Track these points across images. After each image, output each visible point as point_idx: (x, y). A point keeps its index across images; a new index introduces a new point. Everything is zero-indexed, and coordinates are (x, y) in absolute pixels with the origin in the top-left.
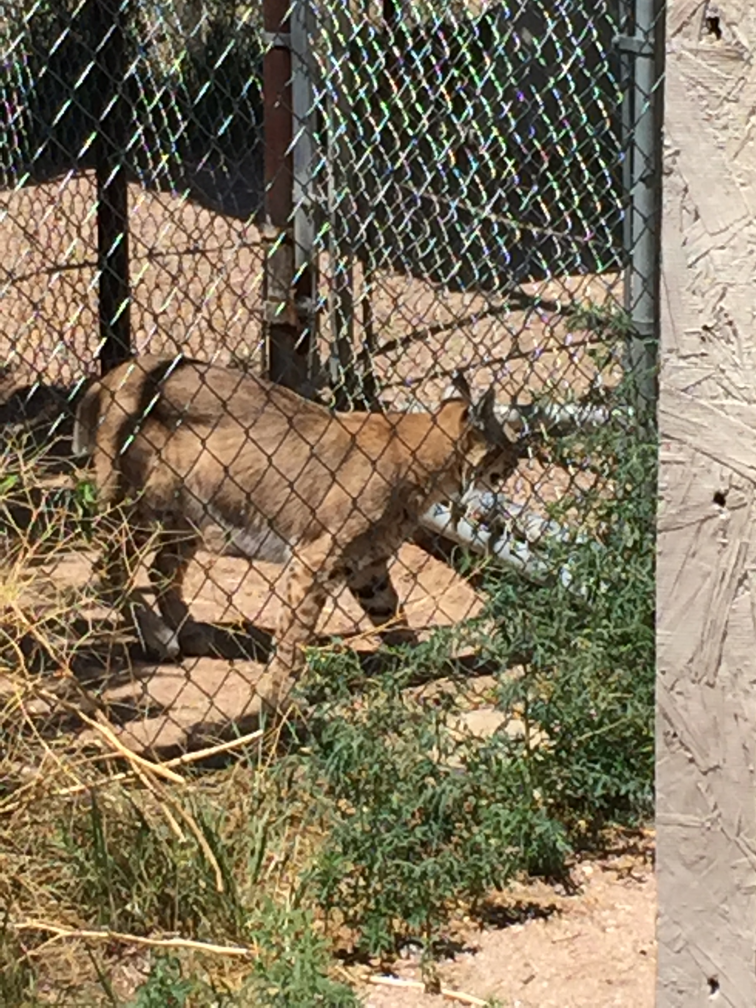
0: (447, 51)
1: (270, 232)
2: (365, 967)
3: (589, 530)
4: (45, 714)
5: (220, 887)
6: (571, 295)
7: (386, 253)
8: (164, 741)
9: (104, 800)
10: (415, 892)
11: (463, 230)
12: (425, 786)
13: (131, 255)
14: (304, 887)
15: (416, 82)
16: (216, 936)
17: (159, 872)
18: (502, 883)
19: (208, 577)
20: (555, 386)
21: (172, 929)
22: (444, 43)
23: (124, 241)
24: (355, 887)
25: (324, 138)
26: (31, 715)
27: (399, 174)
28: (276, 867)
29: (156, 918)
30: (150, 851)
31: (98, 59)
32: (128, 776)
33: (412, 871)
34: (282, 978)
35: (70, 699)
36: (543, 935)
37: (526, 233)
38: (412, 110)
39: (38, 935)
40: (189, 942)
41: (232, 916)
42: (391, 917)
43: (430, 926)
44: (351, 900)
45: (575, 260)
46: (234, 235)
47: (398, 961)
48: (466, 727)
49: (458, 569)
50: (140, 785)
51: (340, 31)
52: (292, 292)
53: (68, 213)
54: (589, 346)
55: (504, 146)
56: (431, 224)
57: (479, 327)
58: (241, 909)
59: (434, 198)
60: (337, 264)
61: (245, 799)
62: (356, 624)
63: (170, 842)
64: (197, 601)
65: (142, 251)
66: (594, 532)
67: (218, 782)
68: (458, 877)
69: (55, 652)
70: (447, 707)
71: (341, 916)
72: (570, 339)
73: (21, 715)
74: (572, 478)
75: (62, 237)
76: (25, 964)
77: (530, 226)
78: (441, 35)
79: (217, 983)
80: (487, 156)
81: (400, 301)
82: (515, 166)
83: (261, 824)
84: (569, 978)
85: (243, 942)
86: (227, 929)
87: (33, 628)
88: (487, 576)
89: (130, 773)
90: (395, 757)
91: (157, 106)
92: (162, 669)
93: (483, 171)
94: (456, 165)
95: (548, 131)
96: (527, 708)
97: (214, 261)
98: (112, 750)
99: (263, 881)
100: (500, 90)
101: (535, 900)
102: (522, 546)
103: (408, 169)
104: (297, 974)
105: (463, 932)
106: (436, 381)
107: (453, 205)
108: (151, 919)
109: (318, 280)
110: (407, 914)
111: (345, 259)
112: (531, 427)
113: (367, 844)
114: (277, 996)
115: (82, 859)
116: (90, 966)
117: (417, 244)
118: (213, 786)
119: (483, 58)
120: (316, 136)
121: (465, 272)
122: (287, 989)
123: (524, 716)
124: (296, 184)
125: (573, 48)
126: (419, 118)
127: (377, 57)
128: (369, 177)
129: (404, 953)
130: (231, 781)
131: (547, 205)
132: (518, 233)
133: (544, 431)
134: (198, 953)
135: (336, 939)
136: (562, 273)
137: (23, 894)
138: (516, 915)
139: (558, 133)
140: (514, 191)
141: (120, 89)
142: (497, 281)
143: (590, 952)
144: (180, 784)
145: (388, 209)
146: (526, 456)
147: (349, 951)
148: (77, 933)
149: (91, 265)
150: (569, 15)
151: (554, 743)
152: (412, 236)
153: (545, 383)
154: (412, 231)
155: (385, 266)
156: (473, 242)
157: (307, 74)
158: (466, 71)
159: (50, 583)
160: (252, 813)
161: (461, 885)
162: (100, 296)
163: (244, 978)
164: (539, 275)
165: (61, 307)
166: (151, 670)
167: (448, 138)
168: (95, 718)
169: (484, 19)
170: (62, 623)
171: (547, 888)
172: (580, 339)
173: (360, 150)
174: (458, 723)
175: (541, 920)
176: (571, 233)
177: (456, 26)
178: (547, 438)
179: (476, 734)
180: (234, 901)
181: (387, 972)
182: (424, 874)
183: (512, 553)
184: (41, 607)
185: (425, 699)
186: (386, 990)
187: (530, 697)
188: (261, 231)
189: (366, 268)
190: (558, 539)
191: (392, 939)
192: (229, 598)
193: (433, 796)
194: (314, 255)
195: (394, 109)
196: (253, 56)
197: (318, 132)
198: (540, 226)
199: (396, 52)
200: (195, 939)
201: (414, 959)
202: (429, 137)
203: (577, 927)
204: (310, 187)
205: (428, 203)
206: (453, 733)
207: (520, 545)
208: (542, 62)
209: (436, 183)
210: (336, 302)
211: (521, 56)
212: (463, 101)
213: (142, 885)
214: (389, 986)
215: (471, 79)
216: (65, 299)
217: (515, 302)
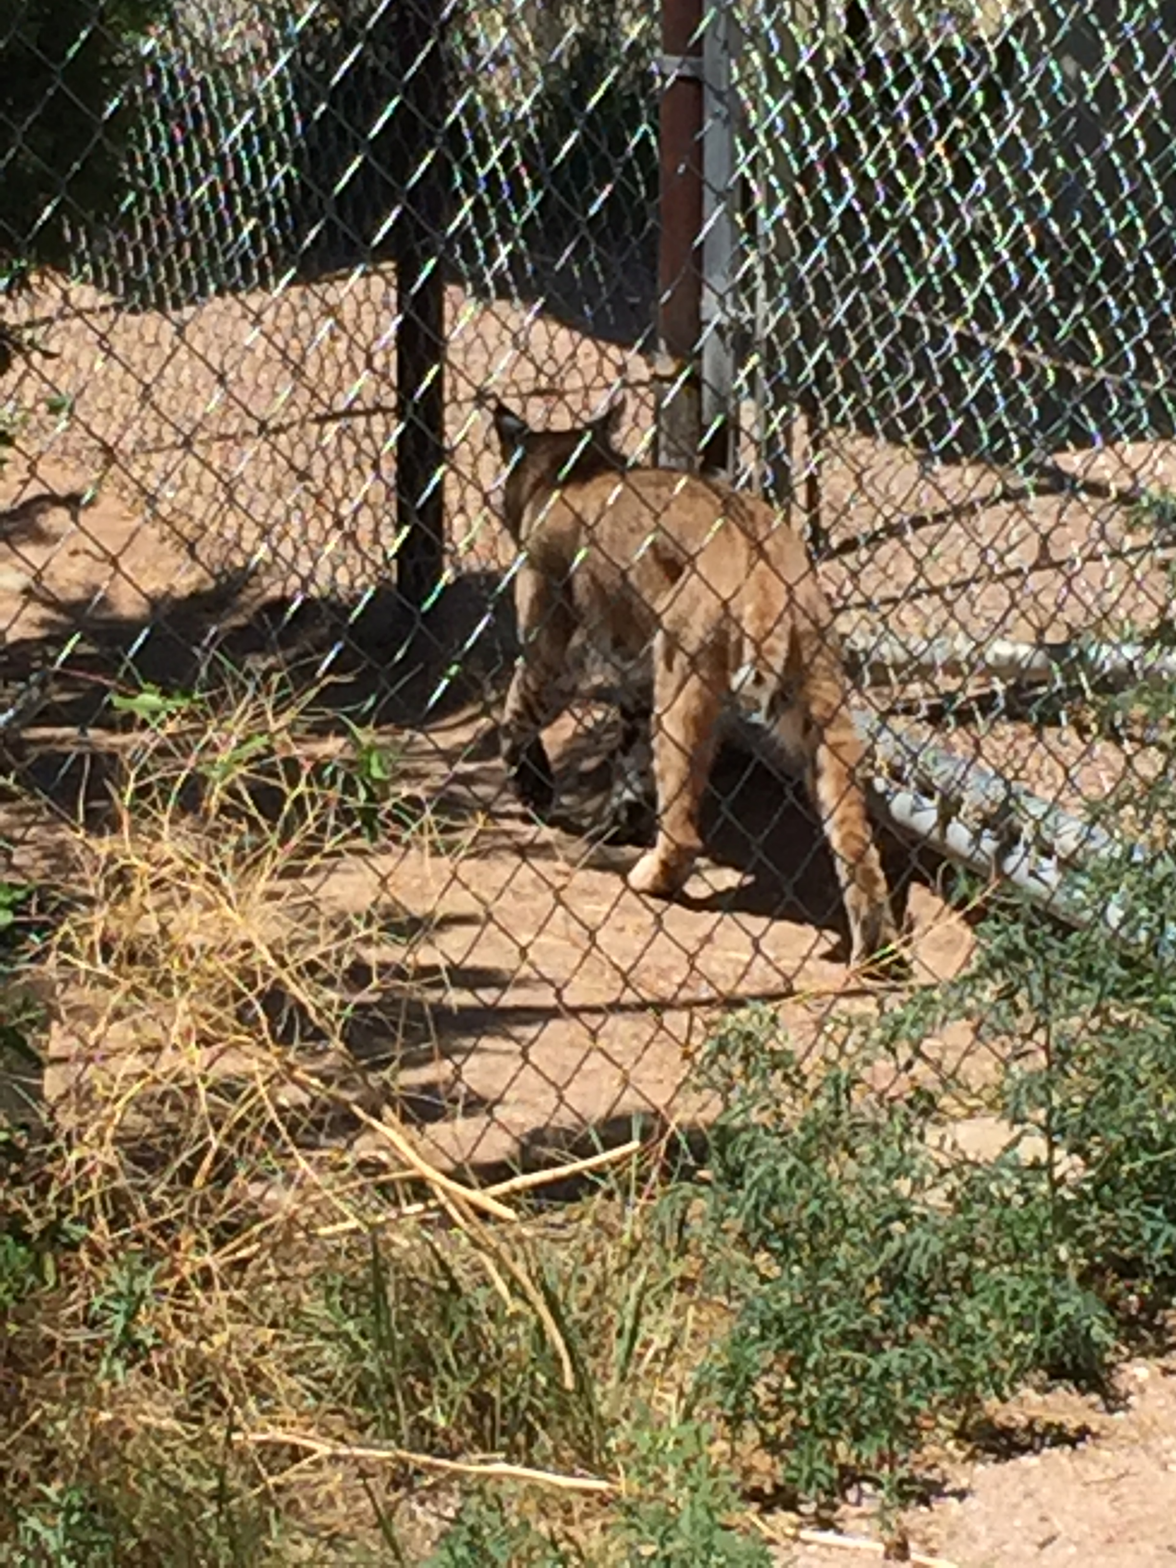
0: (947, 89)
1: (666, 366)
2: (792, 1516)
3: (1154, 842)
4: (300, 1107)
5: (569, 1382)
6: (1133, 475)
7: (846, 403)
8: (487, 1154)
9: (389, 1244)
10: (872, 1400)
11: (966, 369)
12: (889, 1236)
13: (447, 397)
14: (699, 1388)
15: (897, 137)
16: (560, 1460)
17: (475, 1358)
18: (1007, 1392)
19: (559, 902)
20: (1105, 615)
21: (493, 1449)
22: (943, 76)
23: (439, 377)
24: (779, 1390)
25: (751, 221)
26: (280, 1109)
27: (868, 280)
28: (656, 1358)
29: (469, 1432)
30: (461, 1326)
31: (406, 93)
32: (428, 1209)
33: (866, 1369)
34: (660, 1530)
35: (343, 1085)
36: (1070, 1474)
37: (1063, 376)
38: (889, 179)
39: (286, 1451)
40: (518, 1469)
41: (587, 1431)
42: (835, 1439)
43: (893, 1455)
44: (772, 1411)
45: (1140, 419)
46: (607, 366)
47: (844, 1508)
48: (954, 1145)
49: (947, 899)
50: (447, 1222)
51: (781, 55)
52: (699, 460)
53: (351, 329)
54: (1160, 554)
55: (1032, 239)
56: (915, 359)
57: (986, 520)
58: (600, 1419)
59: (921, 317)
60: (769, 421)
61: (609, 1249)
62: (788, 980)
63: (492, 1315)
64: (542, 939)
65: (465, 391)
66: (1161, 846)
67: (568, 1221)
68: (937, 1379)
69: (319, 1012)
70: (925, 1113)
71: (756, 1435)
72: (1129, 542)
73: (263, 1110)
74: (1129, 760)
75: (340, 366)
76: (265, 1496)
77: (1070, 365)
78: (937, 64)
79: (559, 1536)
80: (1006, 255)
81: (866, 477)
82: (1049, 270)
83: (636, 1287)
84: (1110, 1541)
85: (604, 1472)
86: (579, 1451)
87: (284, 975)
88: (992, 910)
89: (432, 1203)
90: (844, 1190)
91: (494, 170)
92: (485, 1042)
93: (999, 277)
94: (957, 269)
95: (1100, 215)
96: (1049, 1117)
97: (576, 408)
98: (404, 1166)
99: (636, 1378)
100: (1029, 152)
101: (1056, 1419)
102: (1049, 864)
103: (882, 273)
104: (684, 1524)
105: (945, 1465)
106: (918, 602)
107: (953, 330)
108: (461, 1433)
109: (737, 442)
110: (858, 1436)
111: (783, 410)
112: (1066, 679)
113: (799, 1325)
114: (653, 1556)
115: (356, 1337)
116: (365, 1503)
117: (893, 390)
118: (561, 1227)
119: (1002, 101)
120: (739, 218)
121: (967, 435)
122: (670, 1547)
123: (1047, 1131)
124: (707, 291)
125: (1144, 88)
126: (901, 194)
127: (838, 99)
128: (820, 282)
129: (852, 1495)
130: (587, 1222)
131: (1098, 331)
132: (1051, 375)
133: (1085, 685)
134: (533, 1488)
135: (747, 1472)
136: (1119, 438)
137: (262, 1386)
138: (1026, 1439)
139: (1118, 221)
140: (1046, 310)
141: (439, 140)
142: (1016, 448)
143: (1143, 1503)
144: (511, 1222)
145: (849, 334)
146: (1057, 723)
147: (768, 1489)
148: (343, 1451)
149: (384, 411)
150: (1138, 35)
151: (1092, 1173)
152: (886, 377)
153: (1089, 611)
154: (887, 368)
155: (844, 423)
156: (982, 389)
157: (727, 121)
158: (976, 121)
159: (311, 904)
160: (620, 1271)
161: (942, 1392)
162: (398, 460)
163: (604, 1528)
164: (1083, 440)
165: (337, 474)
166: (468, 1042)
167: (946, 225)
168: (379, 1117)
169: (1005, 42)
170: (329, 967)
171: (1076, 1399)
172: (1145, 542)
173: (808, 242)
174: (943, 1138)
175: (1068, 1448)
176: (1134, 376)
177: (961, 49)
178: (1089, 695)
179: (971, 1156)
180: (590, 1409)
181: (826, 1525)
182: (886, 1374)
183: (1032, 874)
184: (298, 942)
185: (892, 1100)
186: (824, 1552)
187: (1057, 1100)
188: (650, 364)
189: (812, 426)
190: (1104, 853)
191: (835, 1473)
192: (592, 936)
193: (901, 1252)
194: (732, 402)
195: (863, 179)
196: (644, 92)
197: (743, 211)
198: (1086, 363)
199: (868, 90)
200: (530, 1464)
201: (867, 1506)
202: (916, 224)
203: (1122, 1460)
204: (729, 298)
205: (910, 324)
206: (936, 1155)
207: (1045, 862)
208: (1095, 107)
209: (925, 297)
210: (764, 477)
211: (1061, 97)
212: (970, 168)
213: (447, 1378)
214: (829, 1547)
215: (984, 133)
216: (344, 465)
217: (1045, 481)
